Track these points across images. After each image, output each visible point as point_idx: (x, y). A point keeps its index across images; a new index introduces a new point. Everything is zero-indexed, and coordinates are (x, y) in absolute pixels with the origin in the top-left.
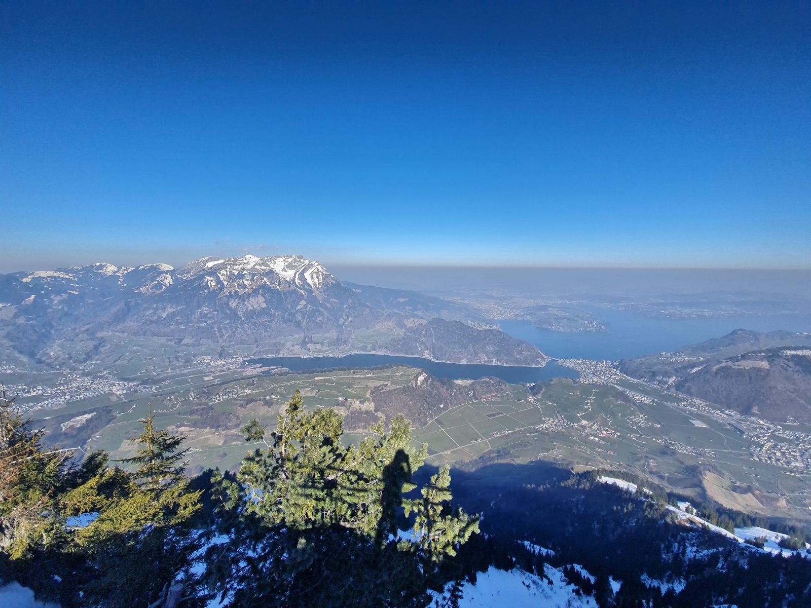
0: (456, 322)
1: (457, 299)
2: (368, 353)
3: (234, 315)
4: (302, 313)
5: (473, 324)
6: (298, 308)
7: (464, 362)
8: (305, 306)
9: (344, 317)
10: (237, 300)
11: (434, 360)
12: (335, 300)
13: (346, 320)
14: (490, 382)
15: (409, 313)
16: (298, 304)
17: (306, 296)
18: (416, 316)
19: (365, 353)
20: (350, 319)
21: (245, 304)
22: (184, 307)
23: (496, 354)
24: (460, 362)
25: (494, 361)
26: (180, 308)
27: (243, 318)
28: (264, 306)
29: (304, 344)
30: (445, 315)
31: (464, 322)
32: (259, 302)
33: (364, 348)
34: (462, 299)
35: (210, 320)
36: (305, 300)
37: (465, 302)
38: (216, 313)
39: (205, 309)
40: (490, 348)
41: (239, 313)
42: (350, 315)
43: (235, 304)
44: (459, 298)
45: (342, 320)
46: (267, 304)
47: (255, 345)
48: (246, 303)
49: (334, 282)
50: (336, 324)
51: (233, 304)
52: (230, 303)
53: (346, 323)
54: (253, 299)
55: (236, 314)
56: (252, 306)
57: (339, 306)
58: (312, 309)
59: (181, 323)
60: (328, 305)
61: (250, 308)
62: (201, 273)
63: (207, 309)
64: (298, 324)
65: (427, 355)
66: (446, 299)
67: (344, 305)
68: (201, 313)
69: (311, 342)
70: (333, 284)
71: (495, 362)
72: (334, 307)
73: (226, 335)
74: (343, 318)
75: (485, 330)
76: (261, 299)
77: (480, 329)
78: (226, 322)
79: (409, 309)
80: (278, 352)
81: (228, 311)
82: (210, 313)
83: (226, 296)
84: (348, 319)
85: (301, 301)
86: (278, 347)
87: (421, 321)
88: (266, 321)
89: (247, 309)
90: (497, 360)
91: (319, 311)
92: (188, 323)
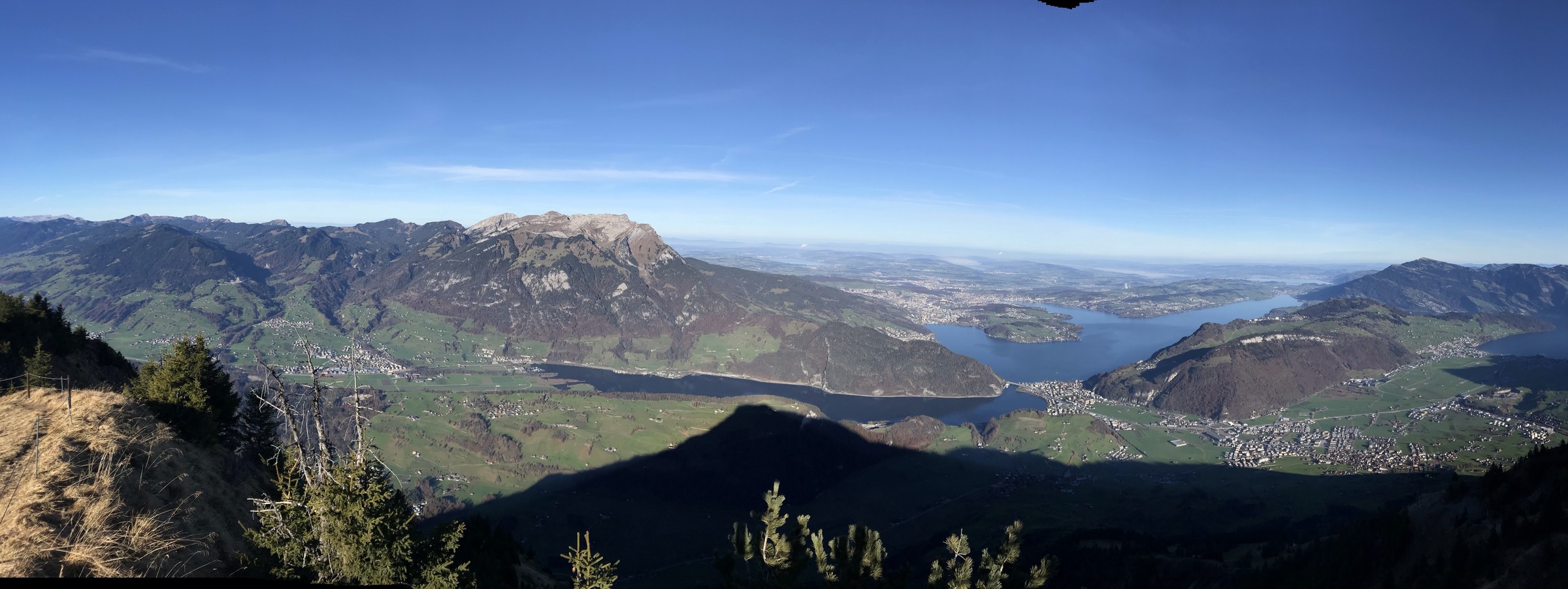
0: (865, 327)
1: (867, 292)
2: (719, 375)
3: (526, 296)
4: (621, 302)
5: (893, 331)
6: (616, 294)
7: (878, 393)
8: (626, 293)
9: (684, 314)
10: (532, 275)
11: (829, 391)
12: (671, 286)
13: (686, 319)
14: (919, 425)
15: (789, 312)
16: (615, 288)
17: (628, 277)
18: (801, 318)
19: (714, 374)
20: (694, 318)
21: (543, 283)
22: (470, 278)
23: (931, 380)
24: (871, 394)
25: (925, 391)
26: (464, 279)
27: (537, 302)
28: (566, 286)
29: (619, 351)
30: (849, 318)
31: (878, 328)
32: (558, 280)
33: (715, 366)
34: (875, 292)
35: (498, 300)
36: (627, 283)
37: (880, 296)
38: (506, 290)
39: (494, 285)
40: (920, 370)
41: (533, 294)
42: (695, 312)
43: (529, 281)
44: (871, 290)
45: (680, 318)
46: (570, 285)
47: (551, 344)
48: (543, 280)
49: (672, 258)
50: (670, 324)
51: (527, 280)
52: (523, 279)
53: (688, 324)
54: (553, 276)
55: (529, 294)
56: (551, 285)
57: (676, 296)
58: (636, 298)
59: (464, 299)
60: (660, 293)
61: (548, 288)
62: (493, 235)
63: (496, 284)
64: (614, 318)
65: (816, 382)
66: (850, 291)
67: (684, 296)
68: (488, 289)
69: (631, 349)
70: (669, 260)
71: (927, 393)
72: (670, 297)
73: (514, 324)
74: (683, 316)
75: (912, 342)
76: (563, 276)
77: (904, 340)
78: (515, 305)
79: (790, 307)
80: (581, 358)
81: (519, 290)
82: (499, 290)
83: (519, 268)
84: (690, 316)
85: (620, 283)
86: (580, 351)
87: (807, 325)
88: (567, 309)
89: (544, 288)
90: (930, 389)
91: (648, 303)
92: (472, 300)
